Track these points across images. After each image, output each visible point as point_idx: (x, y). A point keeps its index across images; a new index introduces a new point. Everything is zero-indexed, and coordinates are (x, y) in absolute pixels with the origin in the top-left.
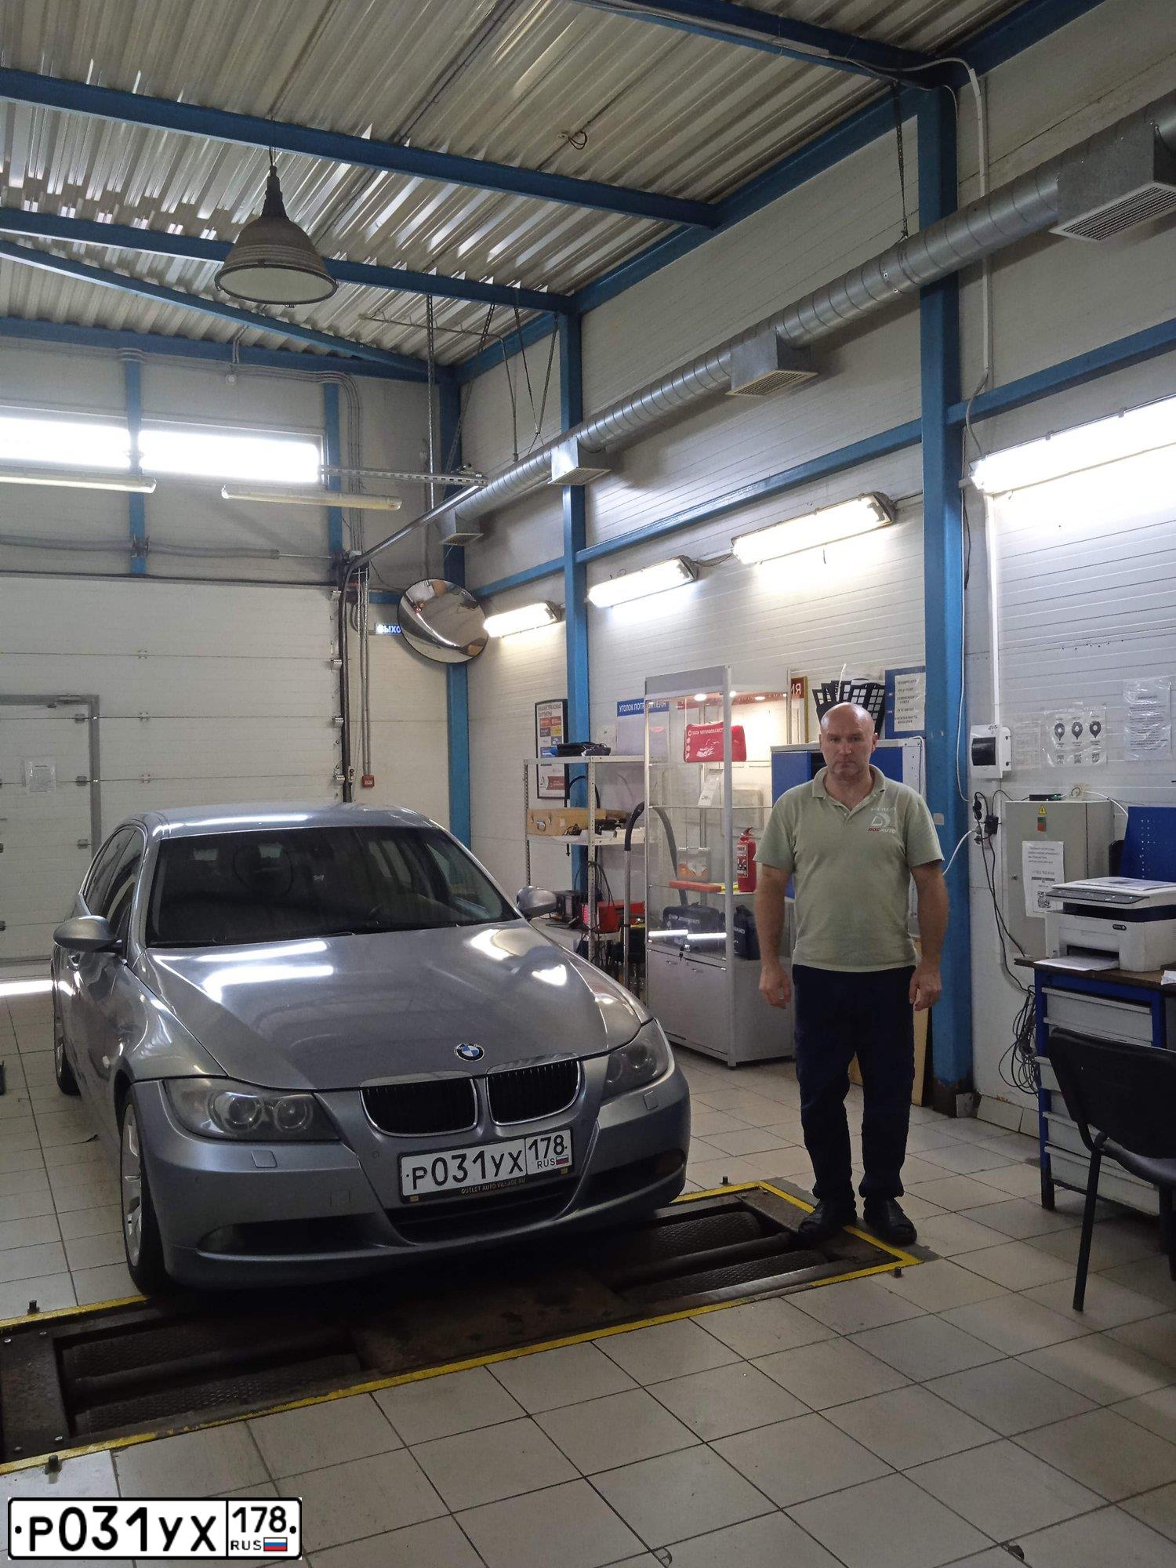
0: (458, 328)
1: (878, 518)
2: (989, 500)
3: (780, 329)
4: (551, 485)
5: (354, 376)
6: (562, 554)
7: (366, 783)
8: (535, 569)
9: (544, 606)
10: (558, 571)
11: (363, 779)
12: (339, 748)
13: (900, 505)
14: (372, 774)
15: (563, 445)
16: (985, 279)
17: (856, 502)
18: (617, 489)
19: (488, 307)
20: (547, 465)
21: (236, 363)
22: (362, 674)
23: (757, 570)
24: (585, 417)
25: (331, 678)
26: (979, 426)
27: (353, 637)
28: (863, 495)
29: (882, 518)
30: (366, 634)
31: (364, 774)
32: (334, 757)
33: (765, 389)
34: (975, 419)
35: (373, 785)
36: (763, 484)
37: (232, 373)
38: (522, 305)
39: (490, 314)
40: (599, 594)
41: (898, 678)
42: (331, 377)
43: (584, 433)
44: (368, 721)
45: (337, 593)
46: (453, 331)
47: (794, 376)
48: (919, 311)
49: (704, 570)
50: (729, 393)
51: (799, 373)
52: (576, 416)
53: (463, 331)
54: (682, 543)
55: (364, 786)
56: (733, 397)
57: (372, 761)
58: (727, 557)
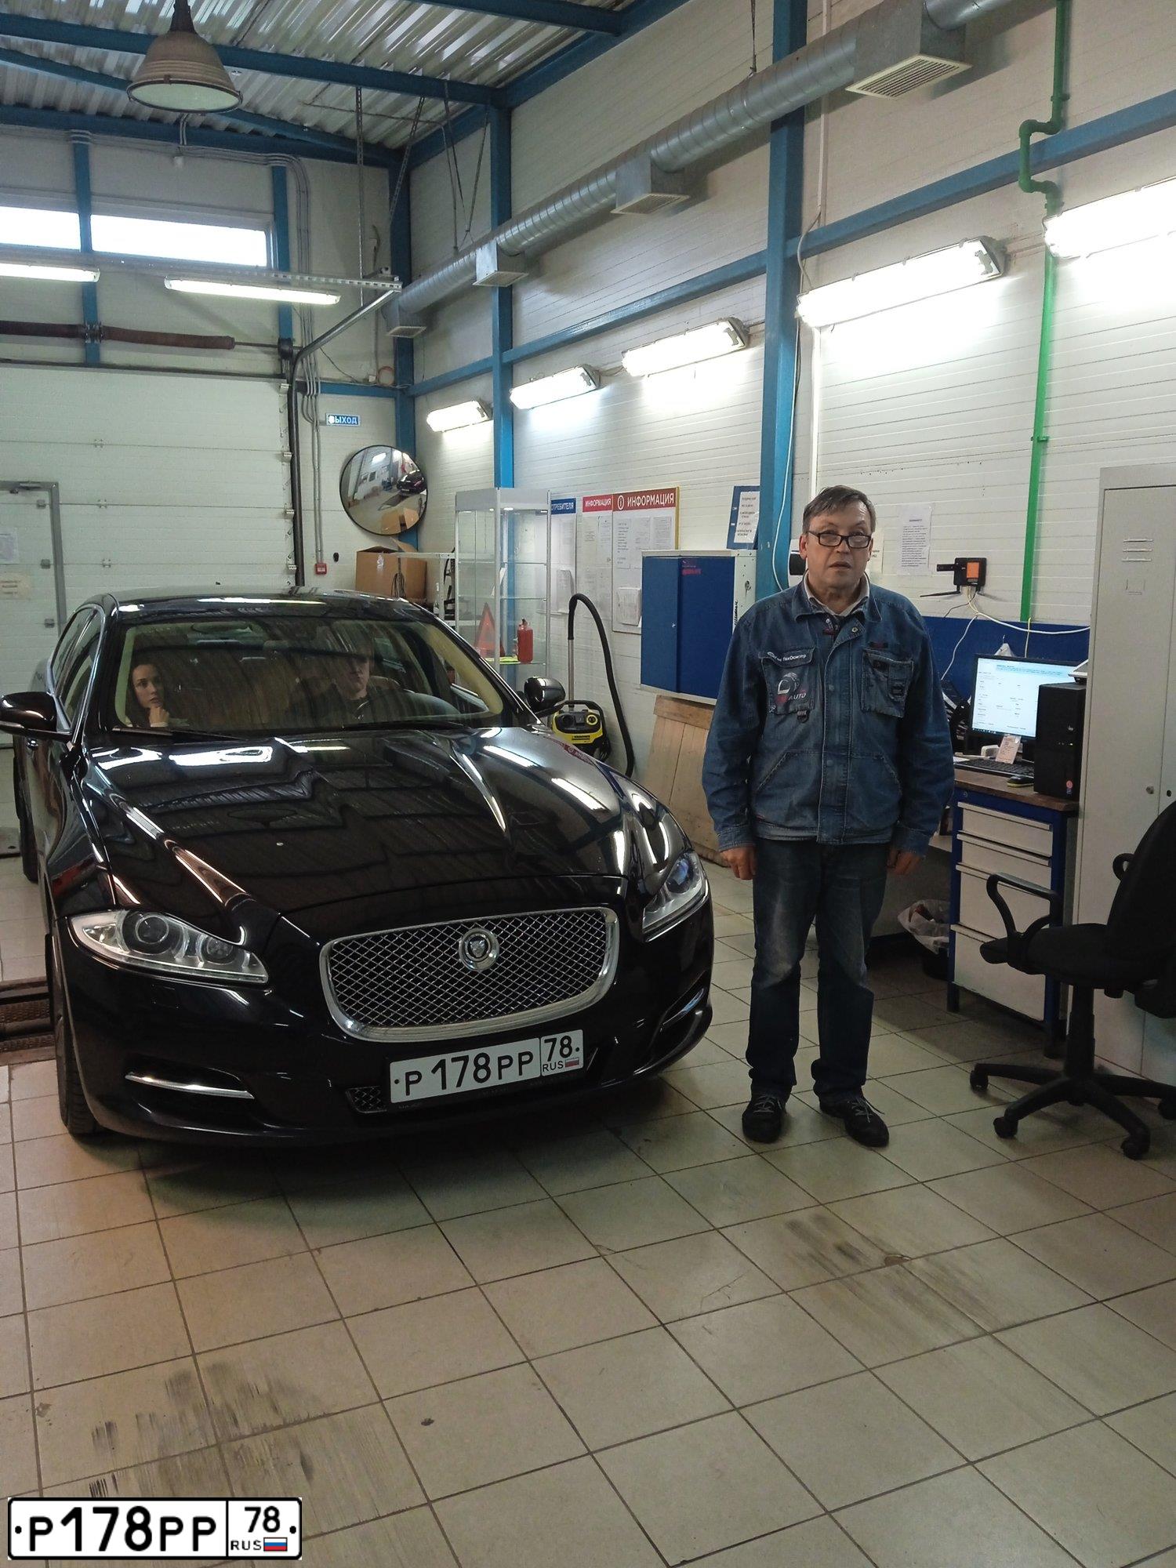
0: (396, 115)
1: (732, 343)
2: (816, 333)
3: (653, 153)
4: (477, 287)
5: (304, 160)
6: (489, 353)
7: (319, 570)
8: (469, 367)
9: (476, 404)
10: (488, 370)
11: (316, 566)
12: (291, 538)
13: (752, 331)
14: (324, 562)
15: (486, 247)
16: (823, 116)
17: (713, 327)
18: (538, 292)
19: (416, 100)
20: (472, 266)
21: (183, 144)
22: (314, 465)
23: (645, 384)
24: (513, 215)
25: (282, 471)
26: (811, 261)
27: (305, 427)
28: (721, 320)
29: (736, 343)
30: (316, 424)
31: (317, 561)
32: (287, 546)
33: (644, 208)
34: (804, 255)
35: (325, 573)
36: (649, 301)
37: (180, 154)
38: (452, 98)
39: (420, 107)
40: (519, 396)
41: (743, 494)
42: (279, 160)
43: (501, 239)
44: (319, 510)
45: (285, 386)
46: (393, 118)
47: (671, 198)
48: (768, 146)
49: (604, 379)
50: (614, 211)
51: (673, 196)
52: (503, 213)
53: (403, 118)
54: (587, 349)
55: (318, 573)
56: (617, 215)
57: (324, 548)
58: (622, 368)
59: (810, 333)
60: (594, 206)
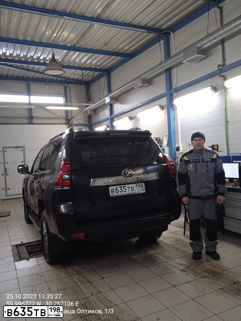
0: (88, 75)
1: (160, 109)
3: (142, 77)
4: (106, 104)
5: (70, 85)
6: (108, 116)
8: (104, 119)
9: (106, 126)
10: (108, 119)
13: (164, 107)
15: (107, 97)
18: (118, 104)
20: (105, 100)
21: (48, 83)
23: (141, 119)
26: (175, 93)
28: (157, 105)
33: (140, 87)
36: (141, 103)
38: (99, 71)
39: (93, 73)
40: (115, 123)
42: (66, 85)
43: (111, 95)
45: (68, 125)
48: (164, 74)
49: (132, 119)
51: (146, 84)
52: (110, 91)
54: (128, 114)
56: (135, 89)
58: (136, 116)
59: (176, 106)
60: (130, 87)
